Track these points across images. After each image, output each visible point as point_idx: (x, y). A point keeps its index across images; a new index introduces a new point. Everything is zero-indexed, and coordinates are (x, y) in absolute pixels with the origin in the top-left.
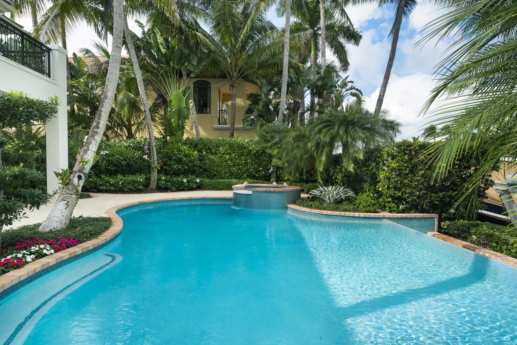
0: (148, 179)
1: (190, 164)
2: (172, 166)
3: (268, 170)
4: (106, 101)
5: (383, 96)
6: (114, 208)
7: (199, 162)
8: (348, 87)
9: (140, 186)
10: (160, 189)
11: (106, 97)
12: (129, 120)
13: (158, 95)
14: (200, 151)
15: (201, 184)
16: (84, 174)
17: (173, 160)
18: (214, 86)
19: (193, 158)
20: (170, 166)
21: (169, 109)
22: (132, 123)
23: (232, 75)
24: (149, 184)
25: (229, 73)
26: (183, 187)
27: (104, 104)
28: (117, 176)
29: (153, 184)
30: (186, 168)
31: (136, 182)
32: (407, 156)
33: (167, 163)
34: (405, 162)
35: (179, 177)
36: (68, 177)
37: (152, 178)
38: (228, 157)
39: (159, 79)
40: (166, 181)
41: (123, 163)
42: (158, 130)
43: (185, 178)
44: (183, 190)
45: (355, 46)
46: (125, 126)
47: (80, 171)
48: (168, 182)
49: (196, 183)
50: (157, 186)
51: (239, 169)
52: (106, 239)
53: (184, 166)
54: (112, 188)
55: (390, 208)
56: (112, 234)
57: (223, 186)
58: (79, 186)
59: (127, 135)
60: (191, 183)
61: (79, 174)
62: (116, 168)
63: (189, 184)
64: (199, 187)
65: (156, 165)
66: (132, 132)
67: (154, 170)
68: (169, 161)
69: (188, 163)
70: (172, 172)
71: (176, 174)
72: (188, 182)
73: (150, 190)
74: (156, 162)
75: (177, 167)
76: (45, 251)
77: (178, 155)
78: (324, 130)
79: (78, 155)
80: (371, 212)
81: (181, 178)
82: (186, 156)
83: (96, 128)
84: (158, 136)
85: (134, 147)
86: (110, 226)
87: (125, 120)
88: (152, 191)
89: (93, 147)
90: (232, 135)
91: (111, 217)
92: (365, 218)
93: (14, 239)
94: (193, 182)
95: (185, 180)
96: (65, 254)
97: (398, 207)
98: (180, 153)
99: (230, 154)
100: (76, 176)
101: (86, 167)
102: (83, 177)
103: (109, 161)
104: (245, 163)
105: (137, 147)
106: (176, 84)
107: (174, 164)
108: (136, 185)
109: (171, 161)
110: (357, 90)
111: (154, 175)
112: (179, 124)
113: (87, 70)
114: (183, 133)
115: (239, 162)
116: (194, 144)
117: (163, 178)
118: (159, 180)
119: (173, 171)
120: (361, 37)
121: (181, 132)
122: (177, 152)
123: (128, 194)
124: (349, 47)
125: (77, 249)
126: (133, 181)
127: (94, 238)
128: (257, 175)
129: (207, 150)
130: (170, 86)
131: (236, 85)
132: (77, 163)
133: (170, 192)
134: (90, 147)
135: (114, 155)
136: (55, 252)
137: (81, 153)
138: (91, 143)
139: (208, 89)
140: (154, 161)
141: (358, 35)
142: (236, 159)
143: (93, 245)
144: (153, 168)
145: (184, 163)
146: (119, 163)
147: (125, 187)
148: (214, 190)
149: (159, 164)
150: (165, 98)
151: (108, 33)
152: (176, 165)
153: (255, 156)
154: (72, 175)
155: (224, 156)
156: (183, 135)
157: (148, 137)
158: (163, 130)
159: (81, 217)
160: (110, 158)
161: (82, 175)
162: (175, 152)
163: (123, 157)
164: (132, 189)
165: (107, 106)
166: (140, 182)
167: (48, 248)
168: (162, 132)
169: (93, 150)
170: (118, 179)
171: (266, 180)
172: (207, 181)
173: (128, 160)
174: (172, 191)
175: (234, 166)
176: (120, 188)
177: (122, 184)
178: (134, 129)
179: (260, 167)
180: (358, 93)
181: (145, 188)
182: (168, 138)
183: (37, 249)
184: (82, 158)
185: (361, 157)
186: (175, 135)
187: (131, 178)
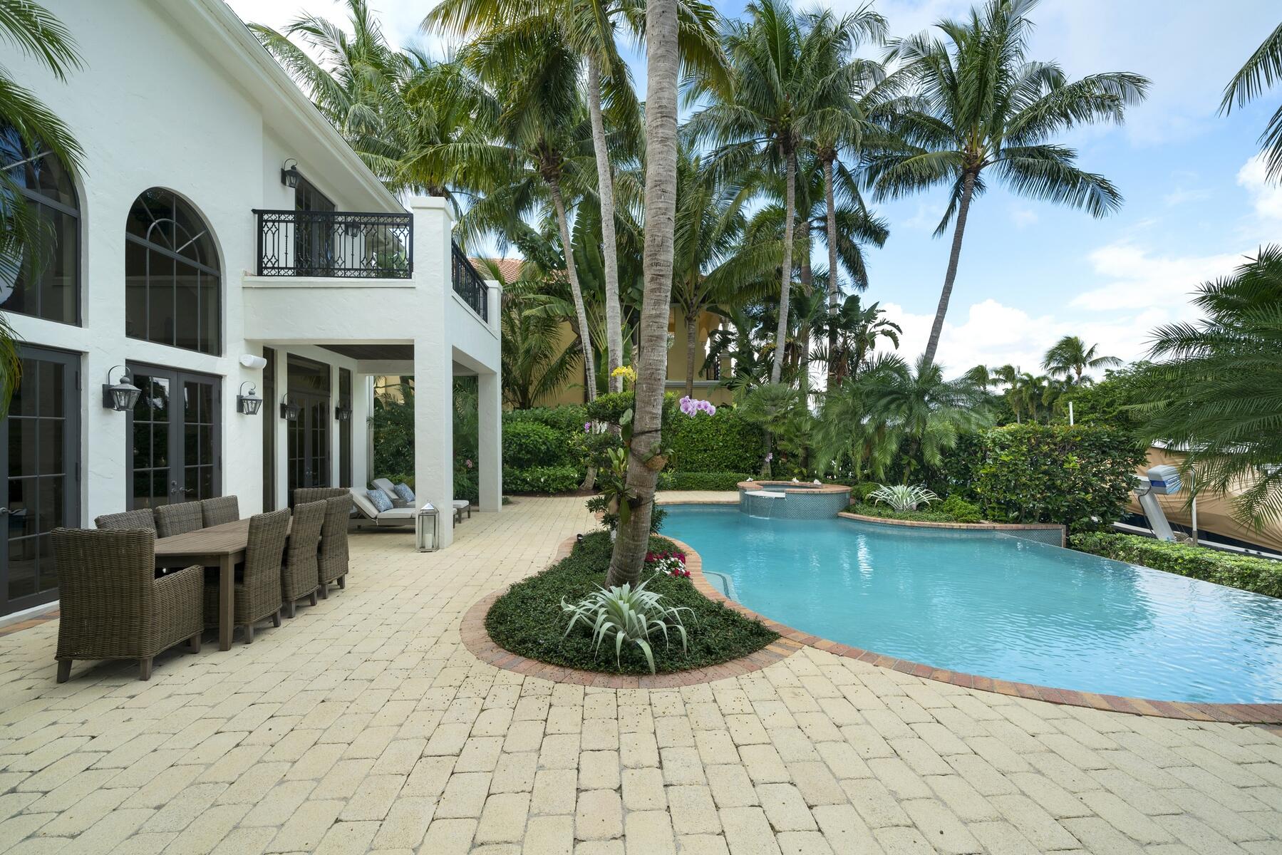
5: (937, 337)
8: (877, 321)
9: (576, 485)
23: (689, 302)
24: (583, 481)
28: (535, 468)
32: (1024, 446)
34: (1023, 455)
37: (590, 472)
41: (542, 448)
45: (878, 249)
54: (527, 488)
55: (994, 516)
62: (529, 456)
73: (586, 491)
78: (893, 406)
80: (974, 523)
88: (589, 493)
92: (968, 530)
97: (1007, 516)
103: (521, 445)
108: (567, 483)
110: (893, 325)
120: (887, 233)
124: (868, 250)
126: (563, 476)
128: (742, 466)
131: (696, 318)
141: (882, 229)
146: (537, 448)
147: (551, 487)
155: (690, 434)
160: (523, 441)
166: (573, 478)
167: (681, 562)
170: (537, 474)
173: (548, 444)
176: (543, 488)
177: (545, 481)
179: (746, 452)
180: (894, 330)
181: (578, 488)
185: (953, 444)
187: (559, 472)
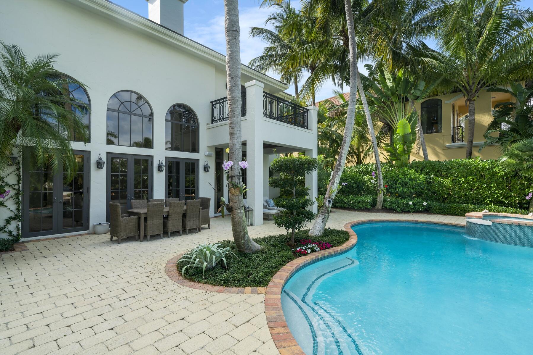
0: (375, 200)
1: (416, 188)
2: (397, 189)
3: (526, 195)
4: (345, 145)
6: (349, 223)
7: (427, 185)
9: (368, 206)
10: (386, 209)
11: (345, 142)
12: (358, 149)
13: (385, 124)
14: (428, 174)
15: (429, 207)
16: (332, 199)
17: (398, 183)
18: (446, 102)
19: (419, 182)
20: (396, 189)
21: (395, 136)
22: (361, 150)
23: (468, 88)
24: (376, 204)
25: (466, 87)
26: (408, 209)
27: (344, 147)
28: (349, 196)
29: (379, 205)
30: (412, 191)
31: (364, 202)
33: (392, 186)
35: (404, 199)
36: (323, 201)
37: (378, 200)
38: (463, 179)
39: (385, 109)
40: (391, 202)
41: (354, 186)
42: (384, 156)
43: (411, 201)
44: (409, 212)
46: (355, 154)
47: (329, 197)
48: (393, 203)
49: (423, 206)
50: (383, 206)
51: (479, 193)
52: (347, 247)
53: (409, 189)
54: (345, 206)
56: (351, 244)
57: (457, 211)
58: (329, 207)
59: (357, 161)
60: (418, 206)
61: (329, 199)
62: (348, 189)
63: (415, 207)
64: (427, 211)
65: (382, 188)
66: (361, 158)
67: (381, 192)
68: (395, 185)
69: (414, 186)
70: (397, 195)
71: (402, 196)
72: (414, 204)
73: (377, 210)
74: (382, 186)
75: (402, 190)
76: (315, 248)
77: (404, 179)
79: (328, 186)
81: (406, 200)
82: (411, 180)
83: (339, 166)
84: (384, 161)
85: (363, 171)
86: (349, 238)
87: (355, 148)
88: (378, 211)
89: (337, 180)
90: (470, 155)
91: (348, 231)
93: (299, 238)
94: (420, 205)
95: (411, 203)
96: (326, 252)
98: (406, 177)
99: (466, 177)
100: (327, 200)
101: (333, 194)
102: (331, 202)
104: (487, 187)
105: (365, 171)
106: (402, 112)
107: (400, 187)
108: (364, 204)
109: (396, 184)
111: (380, 197)
112: (404, 149)
113: (329, 115)
114: (409, 156)
115: (479, 185)
116: (420, 167)
117: (389, 200)
118: (385, 201)
119: (399, 194)
121: (407, 156)
122: (403, 176)
123: (358, 211)
125: (331, 251)
126: (362, 201)
127: (340, 245)
128: (506, 202)
129: (436, 173)
130: (395, 114)
131: (475, 98)
132: (327, 192)
133: (395, 213)
134: (335, 180)
135: (347, 179)
136: (321, 250)
137: (330, 185)
138: (336, 177)
139: (439, 106)
140: (380, 185)
142: (474, 182)
143: (340, 250)
144: (379, 190)
145: (409, 186)
146: (351, 185)
147: (356, 206)
148: (444, 214)
149: (385, 187)
150: (391, 125)
151: (344, 82)
152: (402, 188)
153: (503, 178)
154: (325, 200)
155: (458, 179)
156: (409, 159)
157: (375, 162)
158: (388, 155)
159: (329, 228)
161: (331, 200)
162: (401, 176)
163: (354, 181)
164: (361, 208)
165: (346, 148)
166: (368, 202)
167: (317, 247)
168: (388, 157)
169: (337, 182)
170: (350, 199)
171: (521, 208)
172: (436, 204)
173: (358, 183)
174: (398, 212)
175: (471, 189)
176: (352, 206)
177: (353, 203)
178: (362, 155)
179: (511, 192)
181: (372, 208)
182: (394, 162)
183: (311, 246)
184: (331, 188)
186: (400, 160)
187: (360, 198)
